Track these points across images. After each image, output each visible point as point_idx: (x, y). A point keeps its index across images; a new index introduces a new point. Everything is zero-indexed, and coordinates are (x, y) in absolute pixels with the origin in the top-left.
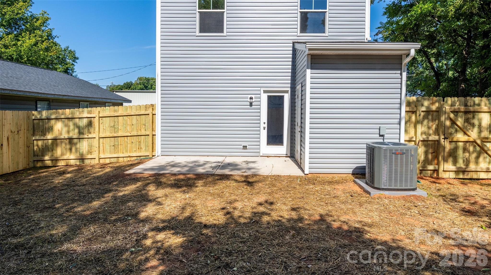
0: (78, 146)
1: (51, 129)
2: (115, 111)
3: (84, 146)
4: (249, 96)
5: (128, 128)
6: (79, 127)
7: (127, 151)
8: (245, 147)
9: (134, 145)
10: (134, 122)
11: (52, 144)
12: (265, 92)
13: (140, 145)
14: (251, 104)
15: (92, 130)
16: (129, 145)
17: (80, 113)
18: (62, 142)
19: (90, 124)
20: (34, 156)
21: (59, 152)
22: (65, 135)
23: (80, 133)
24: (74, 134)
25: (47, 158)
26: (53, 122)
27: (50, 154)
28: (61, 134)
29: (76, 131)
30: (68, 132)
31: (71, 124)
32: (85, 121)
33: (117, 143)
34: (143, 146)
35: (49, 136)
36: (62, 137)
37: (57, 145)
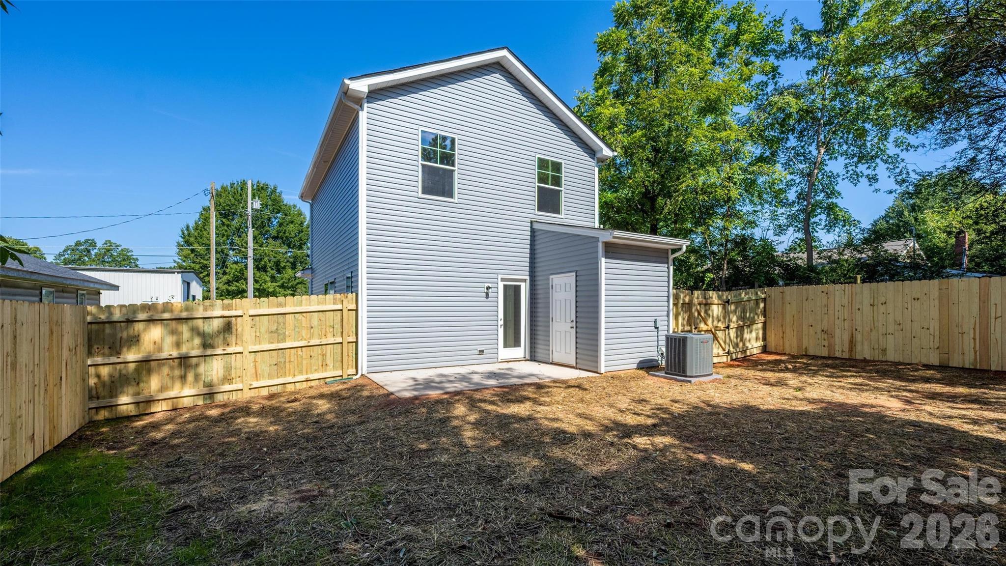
0: (202, 369)
1: (135, 340)
2: (280, 305)
3: (214, 369)
4: (486, 285)
5: (304, 333)
6: (202, 335)
7: (301, 372)
8: (481, 352)
9: (313, 361)
10: (315, 322)
11: (137, 370)
12: (503, 280)
13: (324, 360)
14: (487, 296)
15: (232, 339)
16: (304, 362)
17: (205, 309)
18: (160, 366)
19: (227, 327)
20: (91, 398)
21: (154, 383)
22: (169, 351)
23: (205, 346)
24: (192, 347)
25: (124, 399)
26: (139, 327)
27: (131, 390)
28: (160, 350)
29: (197, 341)
30: (178, 345)
31: (184, 329)
32: (216, 324)
33: (282, 360)
34: (329, 361)
35: (131, 356)
36: (164, 355)
37: (149, 372)
